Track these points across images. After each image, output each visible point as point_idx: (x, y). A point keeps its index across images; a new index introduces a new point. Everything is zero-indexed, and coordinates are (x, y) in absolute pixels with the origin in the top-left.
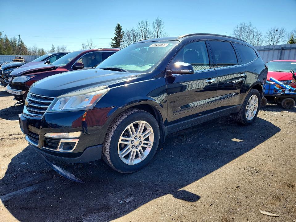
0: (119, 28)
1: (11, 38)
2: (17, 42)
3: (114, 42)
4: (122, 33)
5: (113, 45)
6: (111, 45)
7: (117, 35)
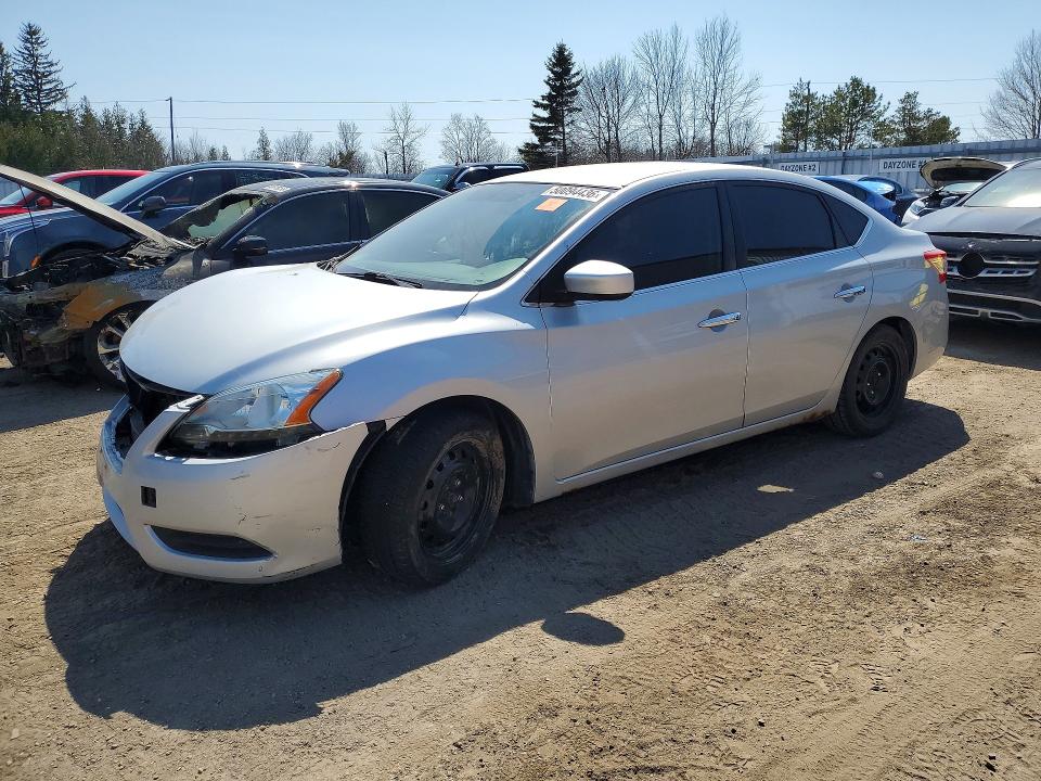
0: (561, 61)
1: (106, 111)
2: (126, 125)
3: (545, 114)
4: (574, 80)
5: (537, 124)
6: (532, 127)
7: (552, 87)
